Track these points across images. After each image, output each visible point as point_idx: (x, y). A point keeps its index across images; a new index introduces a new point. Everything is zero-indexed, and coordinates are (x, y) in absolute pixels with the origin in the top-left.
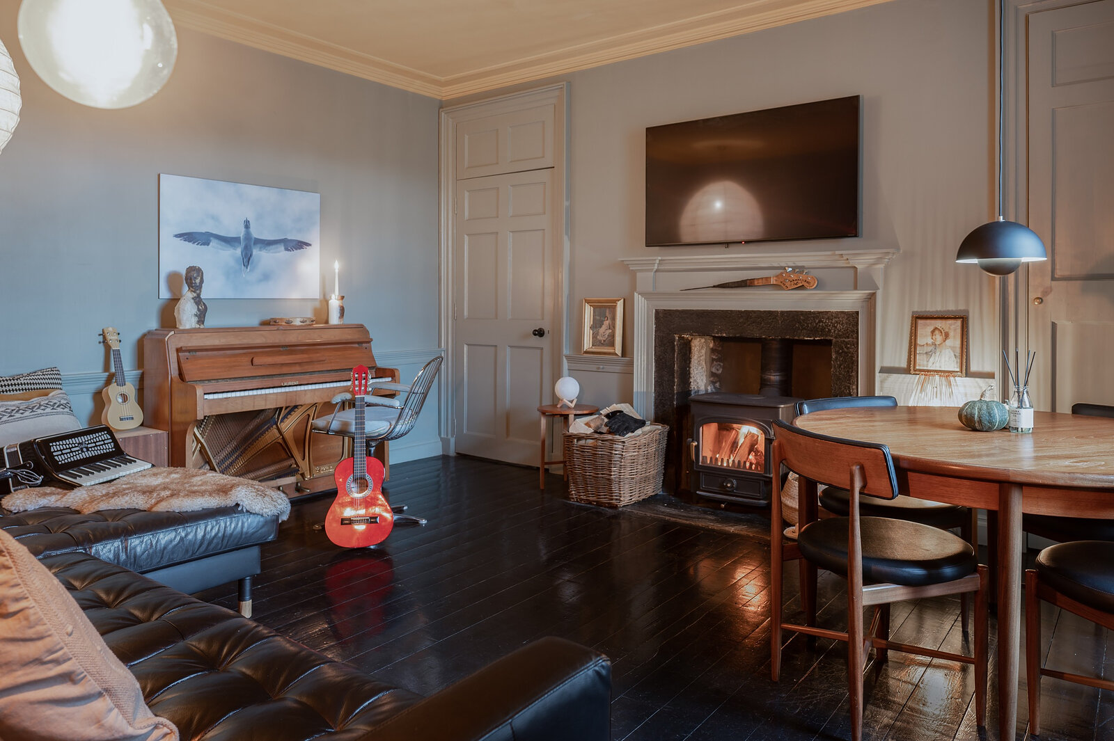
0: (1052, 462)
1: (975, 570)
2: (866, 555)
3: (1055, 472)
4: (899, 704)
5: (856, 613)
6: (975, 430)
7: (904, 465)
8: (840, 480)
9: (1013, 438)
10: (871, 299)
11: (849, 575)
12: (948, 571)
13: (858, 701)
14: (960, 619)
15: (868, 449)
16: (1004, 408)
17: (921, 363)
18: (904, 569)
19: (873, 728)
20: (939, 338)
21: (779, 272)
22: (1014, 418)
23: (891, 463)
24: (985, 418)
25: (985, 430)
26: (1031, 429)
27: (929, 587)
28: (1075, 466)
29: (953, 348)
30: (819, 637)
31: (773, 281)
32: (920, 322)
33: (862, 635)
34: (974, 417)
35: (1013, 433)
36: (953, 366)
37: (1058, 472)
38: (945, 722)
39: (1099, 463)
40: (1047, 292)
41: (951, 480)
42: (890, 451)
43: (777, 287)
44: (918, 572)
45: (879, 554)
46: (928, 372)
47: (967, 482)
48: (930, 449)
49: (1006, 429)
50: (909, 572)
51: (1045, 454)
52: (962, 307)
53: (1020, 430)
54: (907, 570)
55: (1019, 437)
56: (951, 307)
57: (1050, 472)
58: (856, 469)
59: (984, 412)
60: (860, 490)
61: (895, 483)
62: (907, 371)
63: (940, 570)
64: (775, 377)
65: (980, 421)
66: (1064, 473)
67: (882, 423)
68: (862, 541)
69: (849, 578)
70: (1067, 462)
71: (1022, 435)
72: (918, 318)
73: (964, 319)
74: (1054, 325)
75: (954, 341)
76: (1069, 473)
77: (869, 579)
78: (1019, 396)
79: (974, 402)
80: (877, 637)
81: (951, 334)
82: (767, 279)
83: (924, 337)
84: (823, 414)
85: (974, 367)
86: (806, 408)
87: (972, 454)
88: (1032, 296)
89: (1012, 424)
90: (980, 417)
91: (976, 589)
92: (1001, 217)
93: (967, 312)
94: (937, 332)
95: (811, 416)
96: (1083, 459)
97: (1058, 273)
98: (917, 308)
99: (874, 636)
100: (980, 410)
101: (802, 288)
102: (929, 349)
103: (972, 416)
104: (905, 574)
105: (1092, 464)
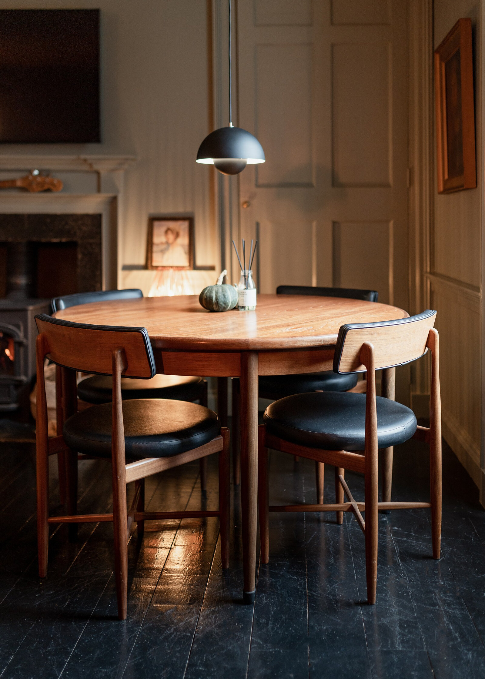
0: (278, 331)
1: (219, 433)
2: (127, 435)
3: (282, 337)
4: (158, 569)
5: (120, 492)
6: (212, 311)
7: (159, 345)
8: (103, 366)
9: (241, 315)
10: (113, 202)
11: (113, 456)
12: (198, 437)
13: (123, 575)
14: (199, 481)
15: (129, 333)
16: (235, 290)
17: (157, 260)
18: (162, 442)
19: (139, 598)
20: (171, 237)
21: (25, 174)
22: (242, 298)
23: (149, 344)
24: (221, 299)
25: (221, 310)
26: (255, 307)
27: (182, 455)
28: (294, 332)
29: (183, 246)
30: (83, 523)
31: (19, 183)
32: (156, 224)
33: (125, 511)
34: (212, 300)
35: (242, 311)
36: (184, 261)
37: (284, 337)
38: (197, 575)
39: (309, 328)
40: (253, 196)
41: (203, 354)
42: (148, 333)
43: (23, 189)
44: (173, 442)
45: (140, 433)
46: (164, 267)
47: (215, 355)
48: (182, 329)
49: (236, 308)
50: (166, 444)
51: (270, 325)
52: (189, 209)
53: (247, 308)
54: (164, 442)
55: (246, 313)
56: (181, 209)
57: (278, 337)
58: (118, 355)
59: (220, 294)
60: (122, 373)
61: (153, 362)
62: (146, 267)
63: (192, 438)
64: (22, 281)
65: (217, 303)
66: (289, 337)
67: (135, 312)
68: (124, 423)
69: (113, 459)
70: (288, 329)
71: (248, 312)
72: (153, 220)
73: (190, 220)
74: (258, 225)
75: (184, 240)
76: (292, 337)
77: (131, 458)
78: (245, 279)
79: (212, 287)
80: (137, 511)
81: (181, 233)
82: (13, 181)
83: (159, 238)
84: (80, 308)
85: (199, 262)
86: (62, 304)
87: (217, 329)
88: (242, 200)
89: (240, 305)
90: (217, 299)
91: (220, 450)
92: (231, 123)
93: (193, 213)
94: (169, 232)
95: (68, 311)
96: (297, 326)
97: (261, 181)
98: (153, 211)
99: (136, 510)
100: (217, 293)
101: (48, 190)
102: (163, 247)
103: (211, 298)
104: (163, 447)
105: (305, 329)
